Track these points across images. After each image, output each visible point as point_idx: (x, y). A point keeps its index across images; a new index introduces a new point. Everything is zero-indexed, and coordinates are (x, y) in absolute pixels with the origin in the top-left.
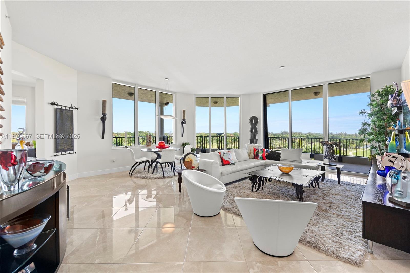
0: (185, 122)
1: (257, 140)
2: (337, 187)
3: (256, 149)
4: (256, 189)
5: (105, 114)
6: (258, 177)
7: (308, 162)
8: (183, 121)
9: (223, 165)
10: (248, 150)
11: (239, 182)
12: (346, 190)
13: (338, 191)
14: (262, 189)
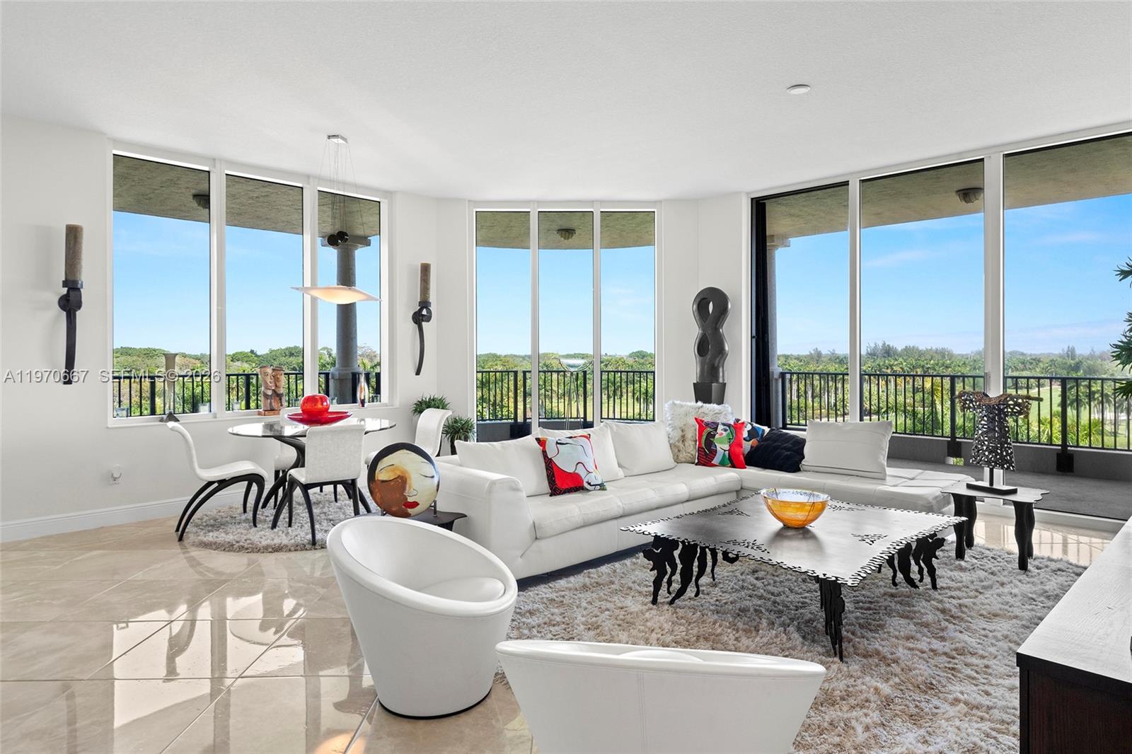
0: (429, 312)
1: (724, 385)
2: (1011, 582)
3: (707, 424)
4: (669, 593)
5: (75, 282)
6: (681, 545)
7: (913, 479)
8: (421, 310)
9: (555, 491)
10: (674, 428)
11: (617, 565)
12: (1041, 595)
13: (1009, 598)
14: (697, 595)
